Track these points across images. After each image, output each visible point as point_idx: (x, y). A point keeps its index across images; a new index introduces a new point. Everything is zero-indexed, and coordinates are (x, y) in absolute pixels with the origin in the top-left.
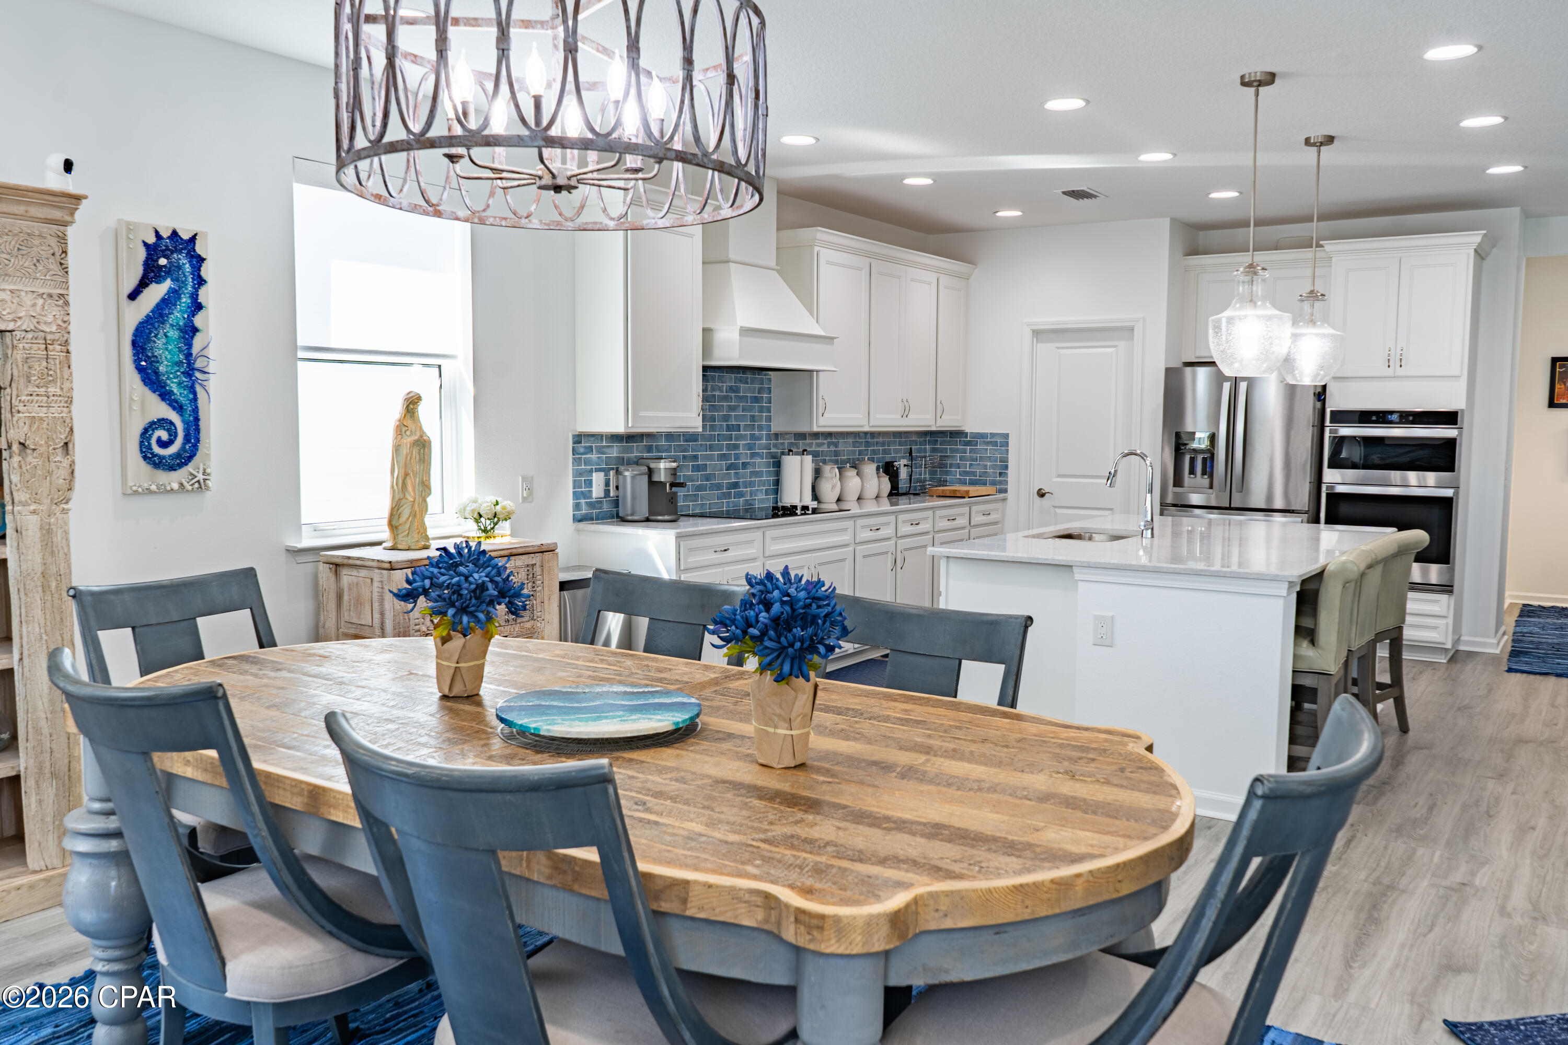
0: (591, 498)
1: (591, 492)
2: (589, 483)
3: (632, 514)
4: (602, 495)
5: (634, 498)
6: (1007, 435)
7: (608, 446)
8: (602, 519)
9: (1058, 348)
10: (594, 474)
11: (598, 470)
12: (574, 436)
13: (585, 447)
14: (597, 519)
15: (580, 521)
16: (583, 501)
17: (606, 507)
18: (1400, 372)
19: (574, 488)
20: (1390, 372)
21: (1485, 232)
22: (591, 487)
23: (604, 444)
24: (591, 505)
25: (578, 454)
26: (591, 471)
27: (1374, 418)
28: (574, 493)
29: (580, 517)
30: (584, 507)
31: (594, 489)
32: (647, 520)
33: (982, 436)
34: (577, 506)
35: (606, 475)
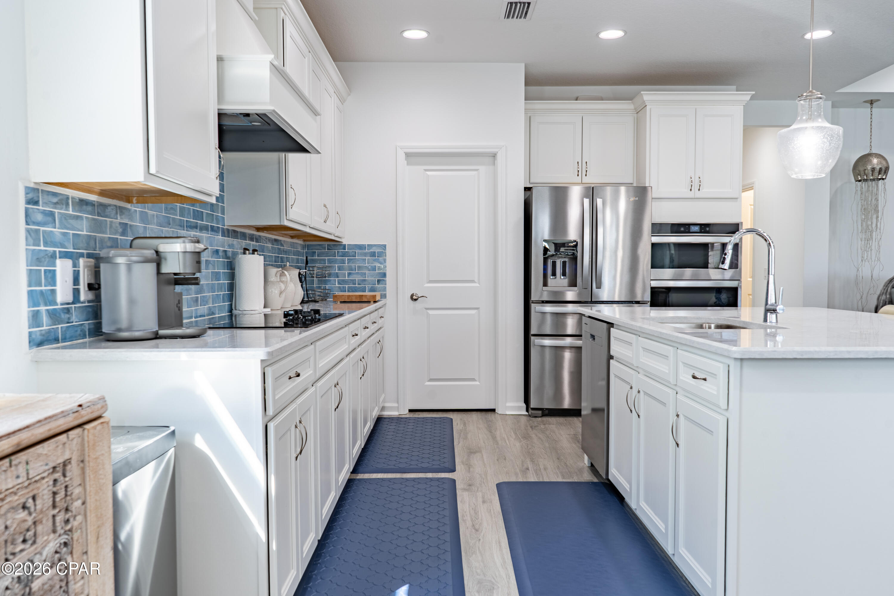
0: (55, 303)
1: (53, 292)
2: (51, 277)
3: (129, 329)
4: (70, 299)
5: (132, 302)
6: (384, 246)
7: (77, 218)
8: (71, 339)
9: (426, 170)
10: (58, 262)
11: (65, 255)
12: (28, 190)
13: (44, 212)
14: (64, 340)
15: (40, 344)
16: (43, 308)
17: (76, 319)
18: (698, 194)
19: (30, 285)
20: (691, 195)
21: (754, 93)
22: (54, 284)
23: (71, 212)
24: (54, 316)
25: (34, 223)
26: (53, 256)
27: (682, 229)
28: (30, 293)
29: (39, 338)
30: (45, 319)
31: (59, 288)
32: (156, 336)
33: (361, 247)
34: (35, 318)
35: (75, 265)
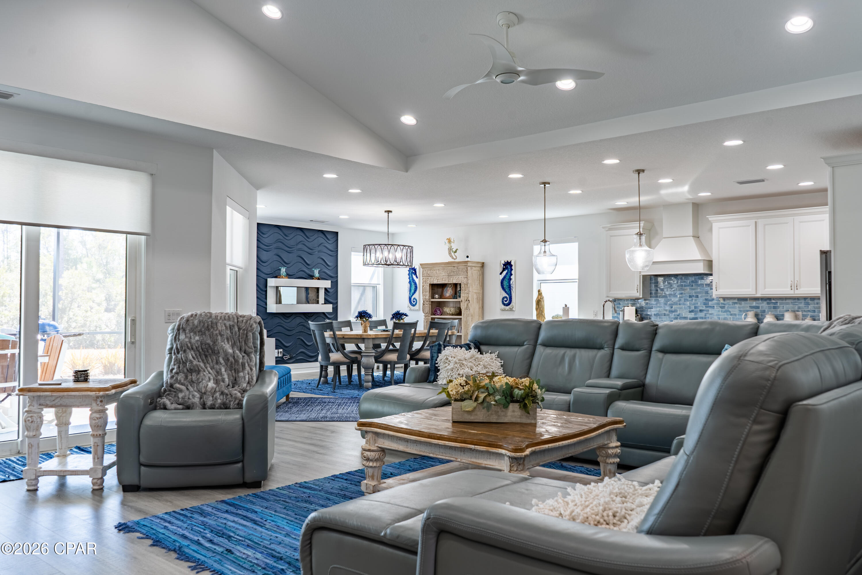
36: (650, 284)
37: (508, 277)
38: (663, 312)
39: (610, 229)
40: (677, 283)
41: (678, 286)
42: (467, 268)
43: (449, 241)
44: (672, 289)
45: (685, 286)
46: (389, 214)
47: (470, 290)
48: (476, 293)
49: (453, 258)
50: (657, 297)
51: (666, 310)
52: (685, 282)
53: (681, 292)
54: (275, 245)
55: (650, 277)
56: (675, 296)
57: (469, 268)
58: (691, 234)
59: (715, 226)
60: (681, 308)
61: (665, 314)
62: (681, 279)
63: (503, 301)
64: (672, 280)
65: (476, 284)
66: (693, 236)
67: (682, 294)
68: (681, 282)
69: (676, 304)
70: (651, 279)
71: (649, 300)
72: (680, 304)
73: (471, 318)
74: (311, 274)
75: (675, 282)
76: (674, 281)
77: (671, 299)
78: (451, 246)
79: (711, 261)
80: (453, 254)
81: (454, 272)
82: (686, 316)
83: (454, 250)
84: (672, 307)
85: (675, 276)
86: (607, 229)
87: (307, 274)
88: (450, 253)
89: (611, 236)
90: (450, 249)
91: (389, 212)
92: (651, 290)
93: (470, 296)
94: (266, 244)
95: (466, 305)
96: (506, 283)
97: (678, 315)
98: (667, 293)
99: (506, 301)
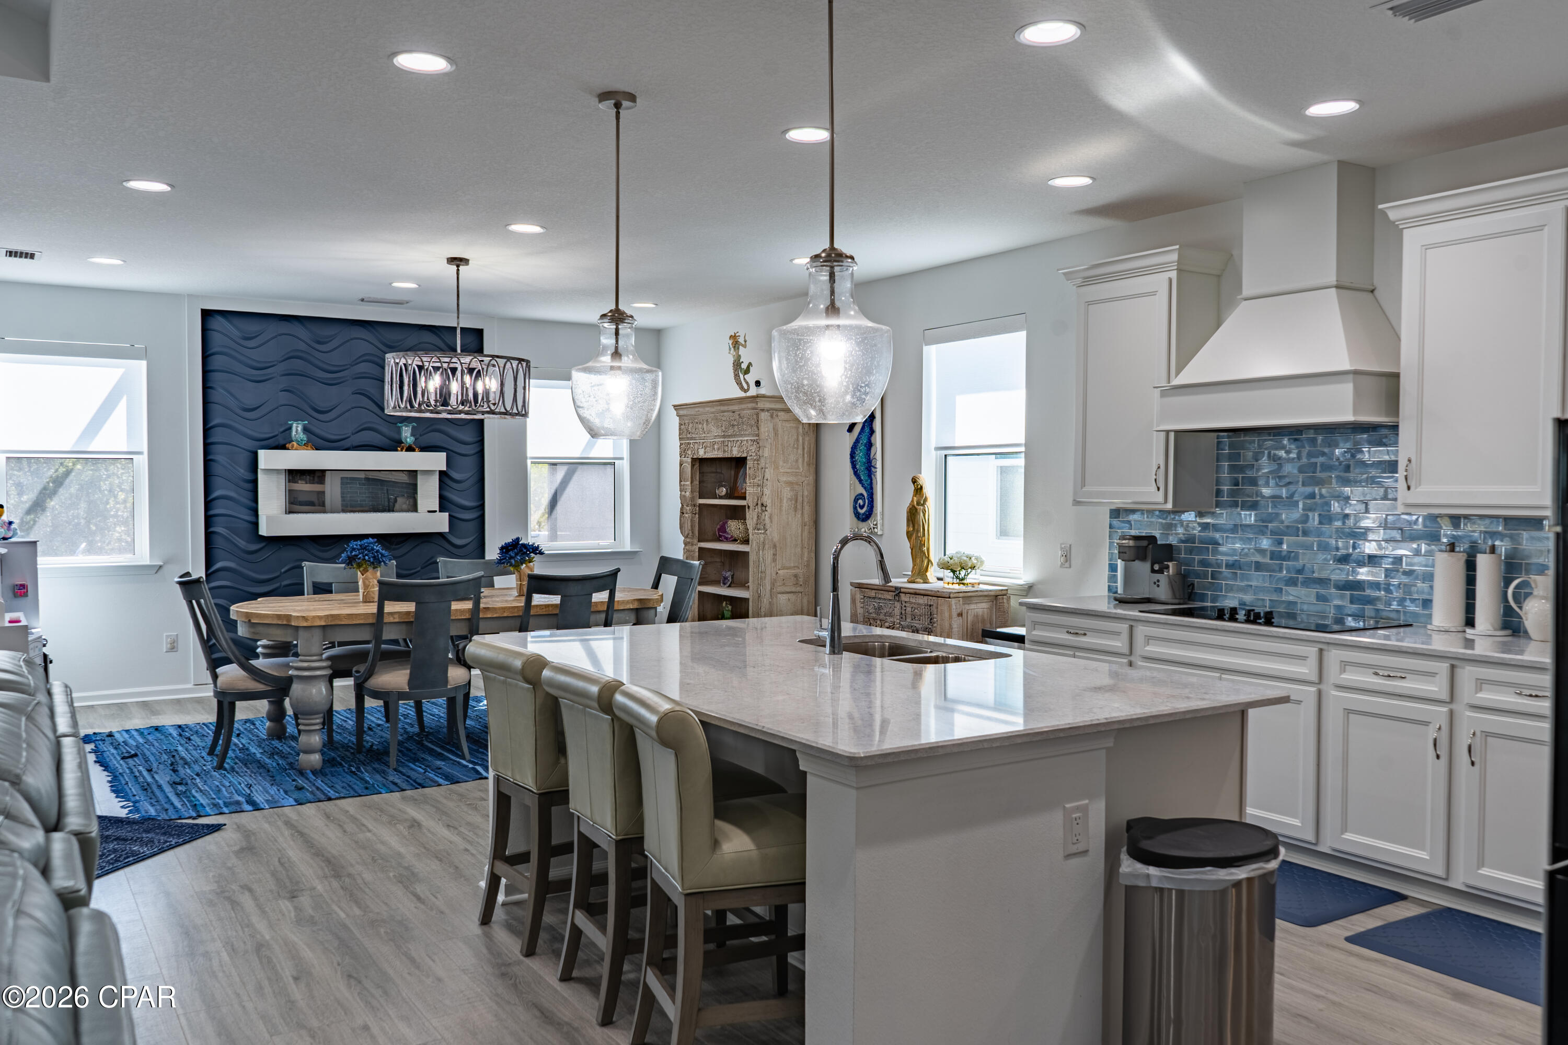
36: (1218, 460)
37: (864, 440)
38: (1254, 559)
39: (1088, 281)
40: (1299, 457)
41: (1301, 470)
42: (757, 415)
43: (736, 342)
44: (1280, 478)
45: (1327, 468)
46: (461, 268)
47: (767, 476)
48: (790, 483)
49: (742, 388)
50: (1235, 504)
51: (1262, 552)
52: (1323, 454)
53: (1309, 490)
54: (281, 368)
55: (1218, 437)
56: (1291, 502)
57: (764, 416)
58: (1332, 279)
59: (1412, 239)
60: (1309, 547)
61: (1257, 563)
62: (1313, 441)
63: (855, 508)
64: (1283, 447)
65: (792, 458)
66: (1337, 287)
67: (1312, 496)
68: (1310, 455)
69: (1292, 530)
70: (1219, 443)
71: (1213, 514)
72: (1305, 533)
73: (771, 552)
74: (396, 436)
75: (1293, 455)
76: (1288, 452)
77: (1278, 515)
78: (739, 357)
79: (1395, 377)
80: (741, 376)
81: (733, 425)
82: (1324, 575)
83: (744, 366)
84: (1280, 543)
85: (1291, 434)
86: (1079, 281)
87: (385, 436)
88: (736, 376)
89: (1089, 303)
90: (737, 364)
91: (457, 261)
92: (1218, 482)
93: (767, 491)
94: (255, 364)
95: (755, 517)
96: (860, 456)
97: (1300, 571)
98: (1266, 491)
99: (862, 507)
